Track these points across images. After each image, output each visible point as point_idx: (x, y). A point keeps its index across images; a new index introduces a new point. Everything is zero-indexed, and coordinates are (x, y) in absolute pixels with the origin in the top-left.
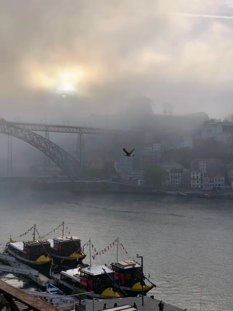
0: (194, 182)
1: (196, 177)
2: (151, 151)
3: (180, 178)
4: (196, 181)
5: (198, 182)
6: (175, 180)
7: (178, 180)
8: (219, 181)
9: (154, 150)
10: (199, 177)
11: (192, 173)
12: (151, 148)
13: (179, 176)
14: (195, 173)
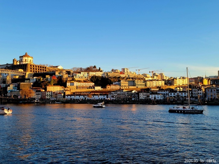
0: (48, 97)
1: (48, 94)
2: (29, 82)
3: (41, 95)
4: (48, 96)
5: (49, 97)
6: (38, 96)
7: (39, 96)
8: (60, 96)
9: (30, 82)
10: (50, 94)
11: (47, 92)
12: (29, 81)
13: (40, 94)
14: (48, 92)
